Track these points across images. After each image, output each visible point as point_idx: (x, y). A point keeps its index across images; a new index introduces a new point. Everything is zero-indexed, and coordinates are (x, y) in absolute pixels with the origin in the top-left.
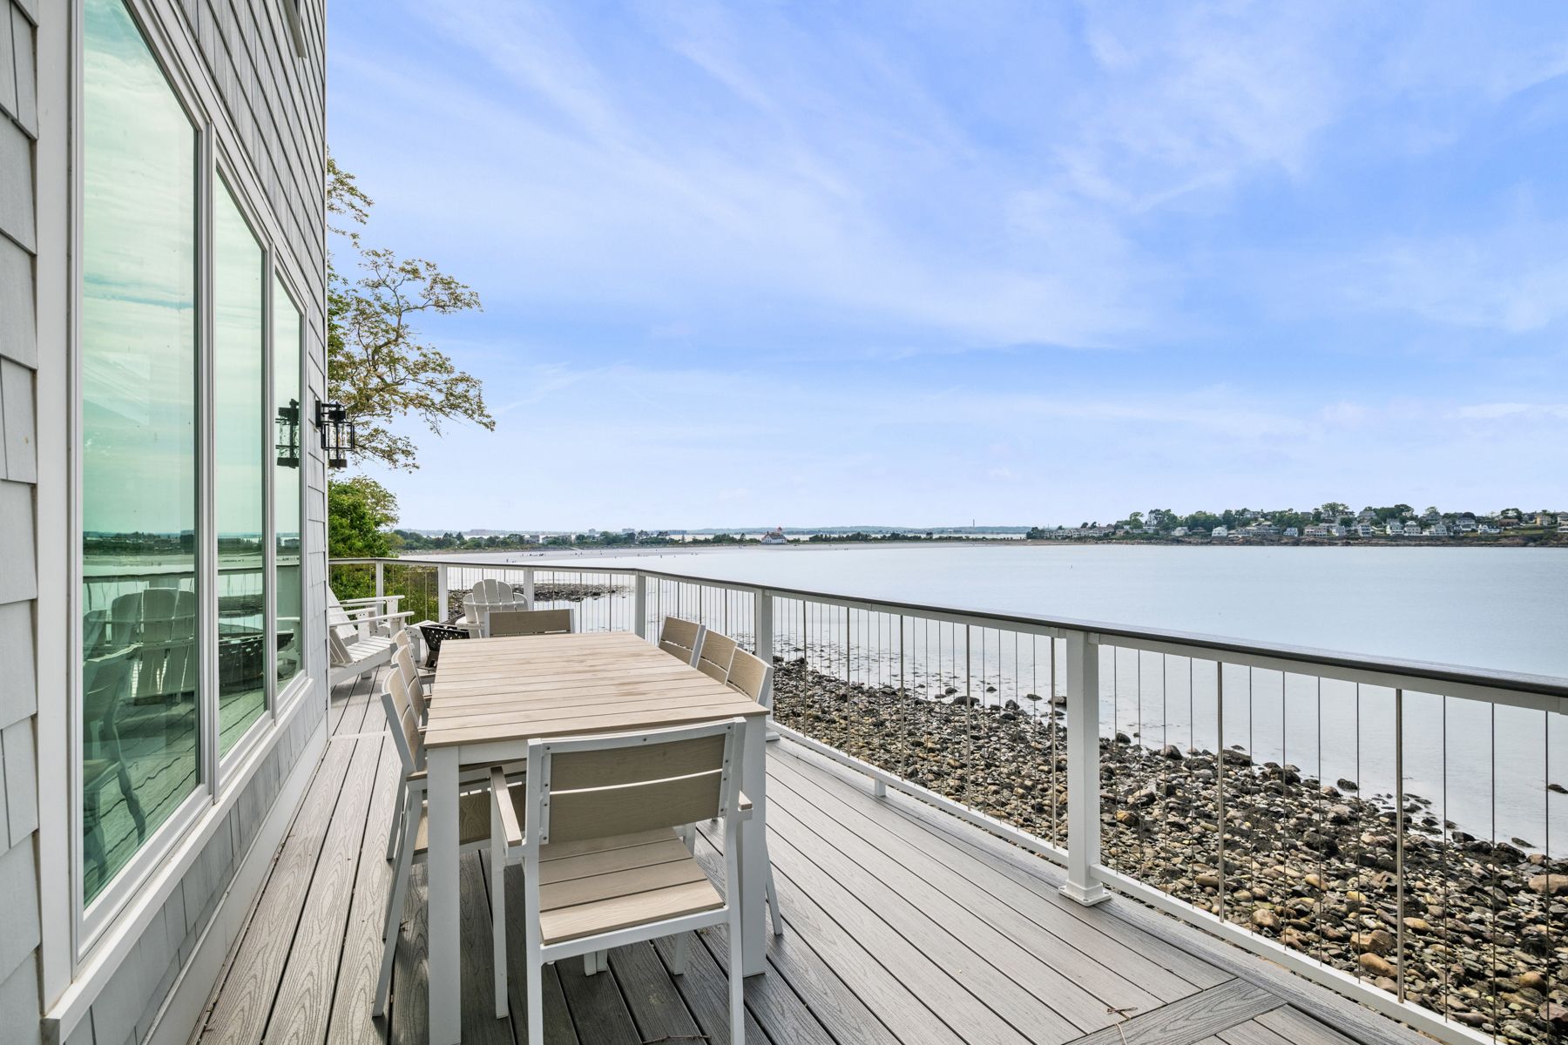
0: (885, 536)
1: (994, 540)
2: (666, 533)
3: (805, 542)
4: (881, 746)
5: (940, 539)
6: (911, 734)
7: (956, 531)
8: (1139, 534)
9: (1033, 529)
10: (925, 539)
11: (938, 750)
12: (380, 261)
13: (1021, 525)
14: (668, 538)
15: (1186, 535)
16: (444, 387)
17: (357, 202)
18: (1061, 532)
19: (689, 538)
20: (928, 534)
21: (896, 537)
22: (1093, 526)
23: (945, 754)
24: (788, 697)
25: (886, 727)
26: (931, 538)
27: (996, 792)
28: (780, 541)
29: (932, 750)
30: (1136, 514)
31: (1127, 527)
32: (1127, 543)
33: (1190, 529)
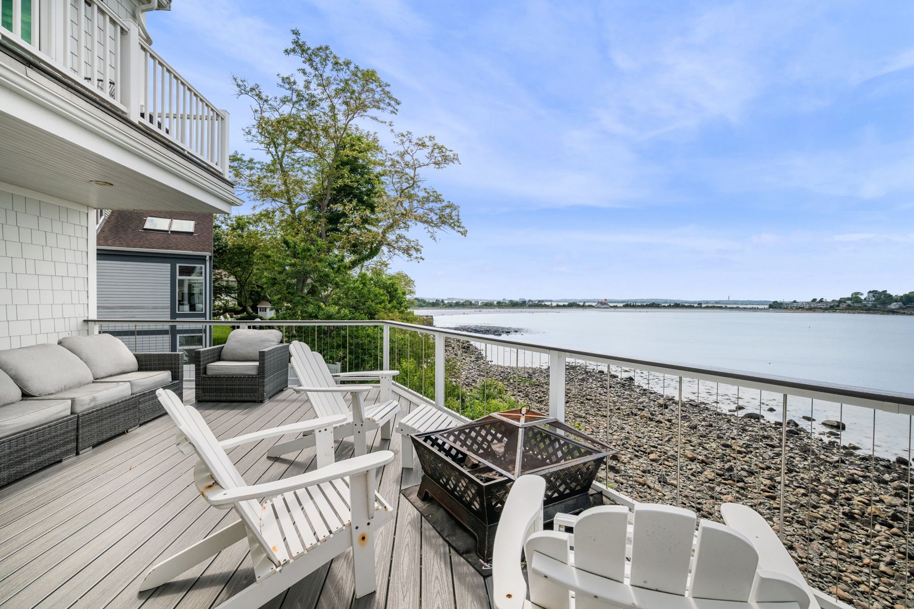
0: (670, 305)
1: (745, 308)
2: (543, 301)
3: (620, 307)
4: (700, 444)
5: (707, 307)
6: (719, 437)
7: (717, 302)
8: (859, 307)
9: (774, 302)
10: (697, 307)
11: (744, 452)
12: (404, 139)
13: (763, 299)
14: (543, 304)
15: (900, 308)
16: (438, 211)
17: (393, 103)
18: (795, 304)
19: (554, 304)
20: (699, 304)
21: (677, 306)
22: (821, 301)
23: (750, 456)
24: (626, 402)
25: (699, 430)
26: (701, 306)
27: (804, 495)
28: (606, 307)
29: (740, 452)
30: (857, 293)
31: (849, 302)
32: (849, 313)
33: (904, 304)
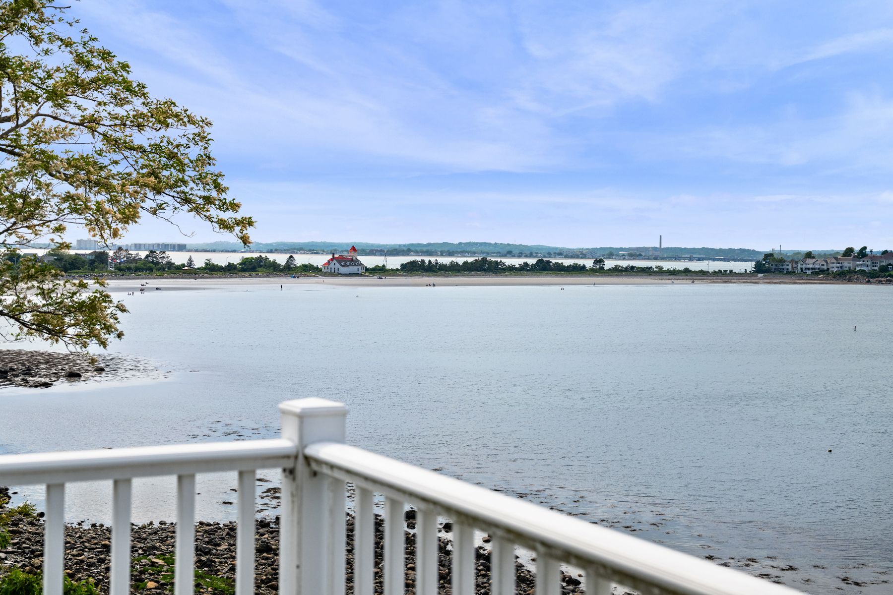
3: (394, 272)
5: (617, 270)
9: (763, 253)
26: (602, 268)
28: (353, 269)
